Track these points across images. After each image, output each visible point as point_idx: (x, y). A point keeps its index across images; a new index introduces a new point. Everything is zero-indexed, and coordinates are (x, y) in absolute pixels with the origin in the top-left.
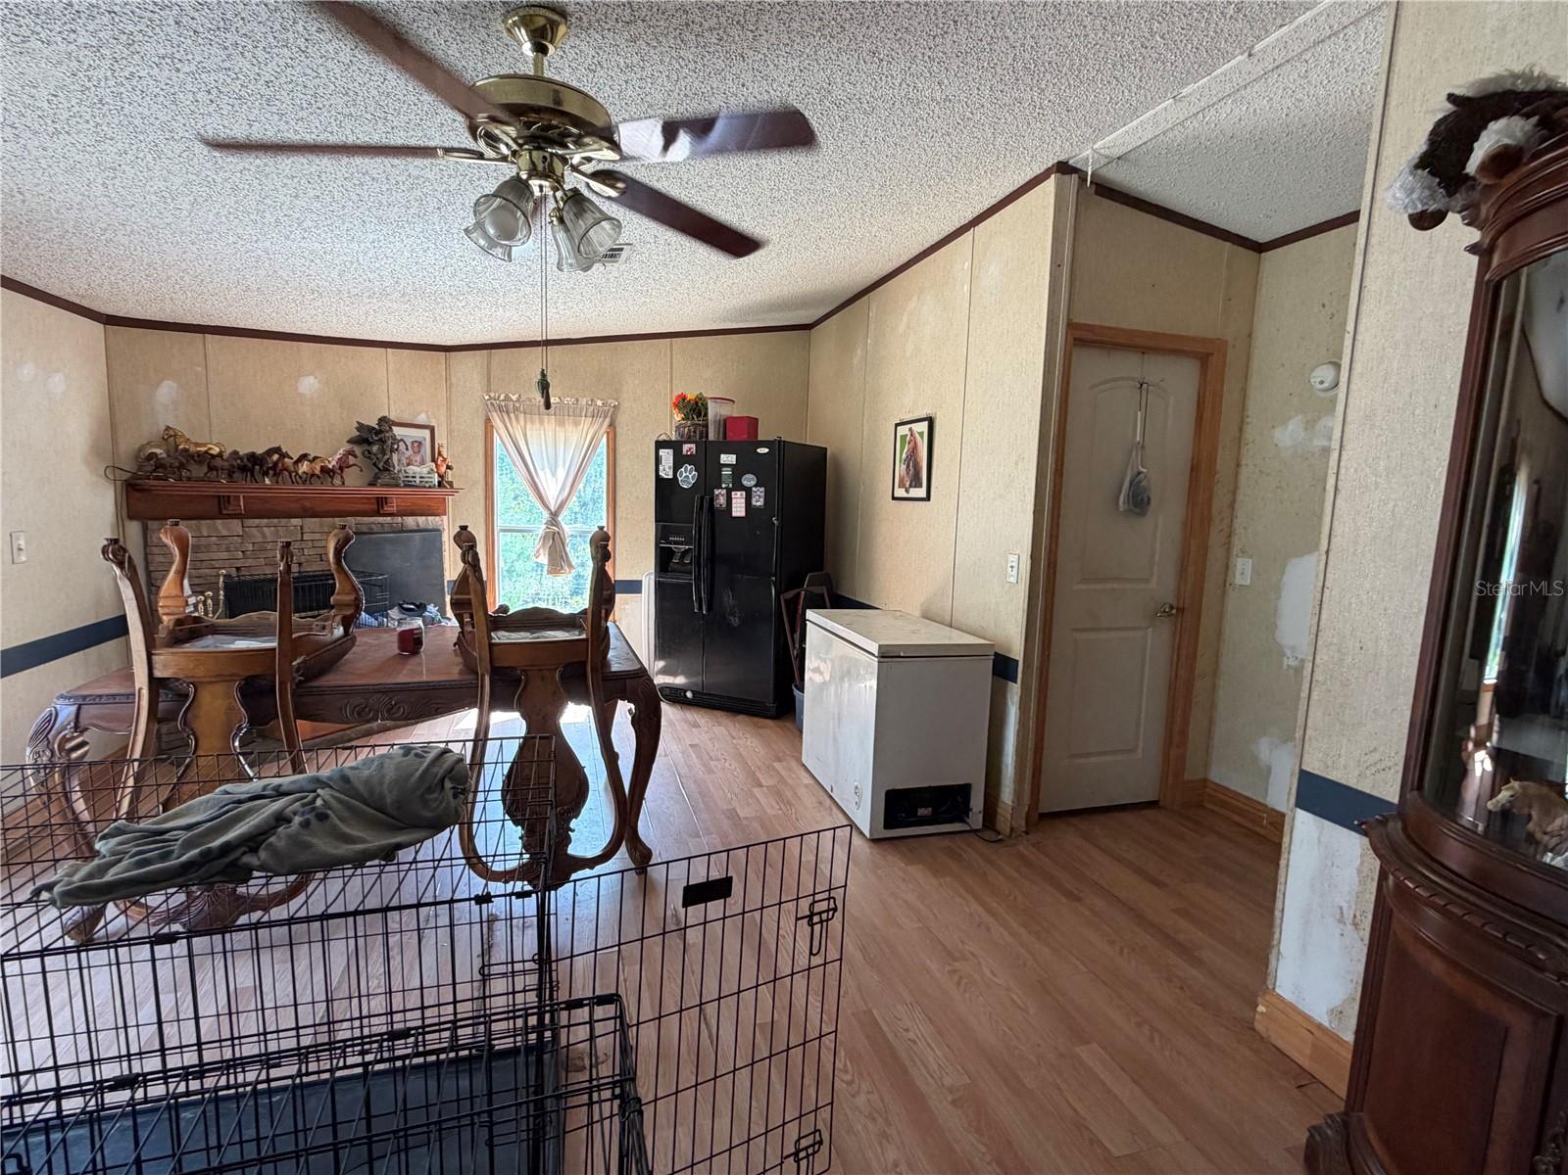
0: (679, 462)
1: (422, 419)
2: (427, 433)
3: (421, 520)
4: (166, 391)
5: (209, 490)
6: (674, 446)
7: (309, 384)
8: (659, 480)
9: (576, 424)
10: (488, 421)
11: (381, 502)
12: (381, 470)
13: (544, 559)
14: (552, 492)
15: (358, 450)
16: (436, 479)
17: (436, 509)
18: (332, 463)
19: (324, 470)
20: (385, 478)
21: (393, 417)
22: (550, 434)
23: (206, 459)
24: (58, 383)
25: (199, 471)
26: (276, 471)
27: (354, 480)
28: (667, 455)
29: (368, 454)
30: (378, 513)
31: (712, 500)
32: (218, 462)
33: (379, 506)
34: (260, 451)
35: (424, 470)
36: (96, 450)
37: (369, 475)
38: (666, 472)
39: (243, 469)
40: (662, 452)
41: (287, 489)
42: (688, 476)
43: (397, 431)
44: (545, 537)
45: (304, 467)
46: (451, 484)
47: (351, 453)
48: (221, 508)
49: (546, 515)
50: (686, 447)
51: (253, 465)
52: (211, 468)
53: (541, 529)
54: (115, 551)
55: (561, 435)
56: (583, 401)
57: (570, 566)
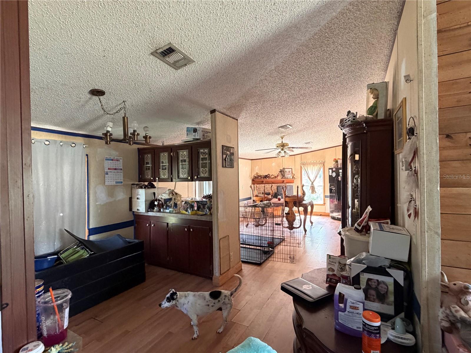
0: (333, 172)
1: (290, 167)
2: (291, 169)
3: (290, 184)
4: (257, 167)
5: (261, 180)
6: (332, 169)
7: (274, 164)
8: (329, 175)
9: (317, 166)
10: (301, 166)
11: (283, 181)
12: (283, 176)
13: (311, 191)
14: (312, 178)
15: (280, 173)
16: (292, 177)
17: (292, 182)
18: (276, 176)
19: (275, 177)
20: (284, 177)
21: (285, 168)
22: (312, 168)
23: (260, 176)
24: (247, 168)
25: (260, 178)
26: (269, 177)
27: (279, 178)
28: (330, 171)
29: (281, 174)
30: (283, 183)
31: (338, 179)
32: (262, 176)
33: (283, 182)
34: (267, 175)
35: (290, 176)
36: (250, 176)
37: (281, 177)
38: (331, 174)
39: (265, 177)
40: (330, 170)
41: (270, 180)
42: (334, 175)
43: (286, 170)
44: (311, 187)
45: (272, 176)
46: (295, 178)
47: (279, 174)
48: (262, 183)
49: (311, 183)
50: (333, 169)
51: (266, 177)
52: (261, 177)
53: (310, 185)
54: (251, 187)
55: (314, 168)
56: (318, 161)
57: (316, 192)
